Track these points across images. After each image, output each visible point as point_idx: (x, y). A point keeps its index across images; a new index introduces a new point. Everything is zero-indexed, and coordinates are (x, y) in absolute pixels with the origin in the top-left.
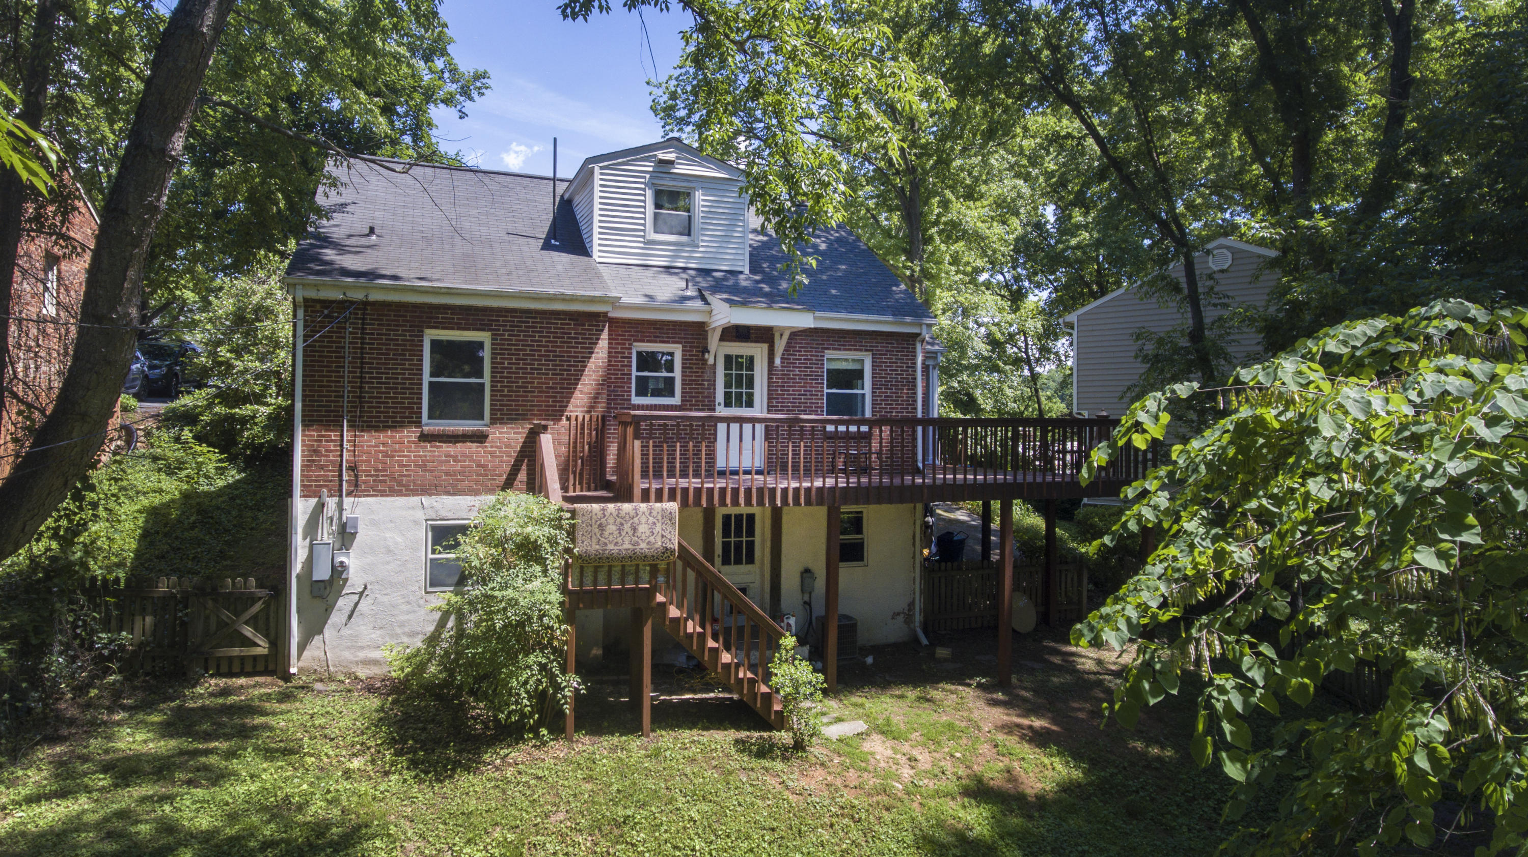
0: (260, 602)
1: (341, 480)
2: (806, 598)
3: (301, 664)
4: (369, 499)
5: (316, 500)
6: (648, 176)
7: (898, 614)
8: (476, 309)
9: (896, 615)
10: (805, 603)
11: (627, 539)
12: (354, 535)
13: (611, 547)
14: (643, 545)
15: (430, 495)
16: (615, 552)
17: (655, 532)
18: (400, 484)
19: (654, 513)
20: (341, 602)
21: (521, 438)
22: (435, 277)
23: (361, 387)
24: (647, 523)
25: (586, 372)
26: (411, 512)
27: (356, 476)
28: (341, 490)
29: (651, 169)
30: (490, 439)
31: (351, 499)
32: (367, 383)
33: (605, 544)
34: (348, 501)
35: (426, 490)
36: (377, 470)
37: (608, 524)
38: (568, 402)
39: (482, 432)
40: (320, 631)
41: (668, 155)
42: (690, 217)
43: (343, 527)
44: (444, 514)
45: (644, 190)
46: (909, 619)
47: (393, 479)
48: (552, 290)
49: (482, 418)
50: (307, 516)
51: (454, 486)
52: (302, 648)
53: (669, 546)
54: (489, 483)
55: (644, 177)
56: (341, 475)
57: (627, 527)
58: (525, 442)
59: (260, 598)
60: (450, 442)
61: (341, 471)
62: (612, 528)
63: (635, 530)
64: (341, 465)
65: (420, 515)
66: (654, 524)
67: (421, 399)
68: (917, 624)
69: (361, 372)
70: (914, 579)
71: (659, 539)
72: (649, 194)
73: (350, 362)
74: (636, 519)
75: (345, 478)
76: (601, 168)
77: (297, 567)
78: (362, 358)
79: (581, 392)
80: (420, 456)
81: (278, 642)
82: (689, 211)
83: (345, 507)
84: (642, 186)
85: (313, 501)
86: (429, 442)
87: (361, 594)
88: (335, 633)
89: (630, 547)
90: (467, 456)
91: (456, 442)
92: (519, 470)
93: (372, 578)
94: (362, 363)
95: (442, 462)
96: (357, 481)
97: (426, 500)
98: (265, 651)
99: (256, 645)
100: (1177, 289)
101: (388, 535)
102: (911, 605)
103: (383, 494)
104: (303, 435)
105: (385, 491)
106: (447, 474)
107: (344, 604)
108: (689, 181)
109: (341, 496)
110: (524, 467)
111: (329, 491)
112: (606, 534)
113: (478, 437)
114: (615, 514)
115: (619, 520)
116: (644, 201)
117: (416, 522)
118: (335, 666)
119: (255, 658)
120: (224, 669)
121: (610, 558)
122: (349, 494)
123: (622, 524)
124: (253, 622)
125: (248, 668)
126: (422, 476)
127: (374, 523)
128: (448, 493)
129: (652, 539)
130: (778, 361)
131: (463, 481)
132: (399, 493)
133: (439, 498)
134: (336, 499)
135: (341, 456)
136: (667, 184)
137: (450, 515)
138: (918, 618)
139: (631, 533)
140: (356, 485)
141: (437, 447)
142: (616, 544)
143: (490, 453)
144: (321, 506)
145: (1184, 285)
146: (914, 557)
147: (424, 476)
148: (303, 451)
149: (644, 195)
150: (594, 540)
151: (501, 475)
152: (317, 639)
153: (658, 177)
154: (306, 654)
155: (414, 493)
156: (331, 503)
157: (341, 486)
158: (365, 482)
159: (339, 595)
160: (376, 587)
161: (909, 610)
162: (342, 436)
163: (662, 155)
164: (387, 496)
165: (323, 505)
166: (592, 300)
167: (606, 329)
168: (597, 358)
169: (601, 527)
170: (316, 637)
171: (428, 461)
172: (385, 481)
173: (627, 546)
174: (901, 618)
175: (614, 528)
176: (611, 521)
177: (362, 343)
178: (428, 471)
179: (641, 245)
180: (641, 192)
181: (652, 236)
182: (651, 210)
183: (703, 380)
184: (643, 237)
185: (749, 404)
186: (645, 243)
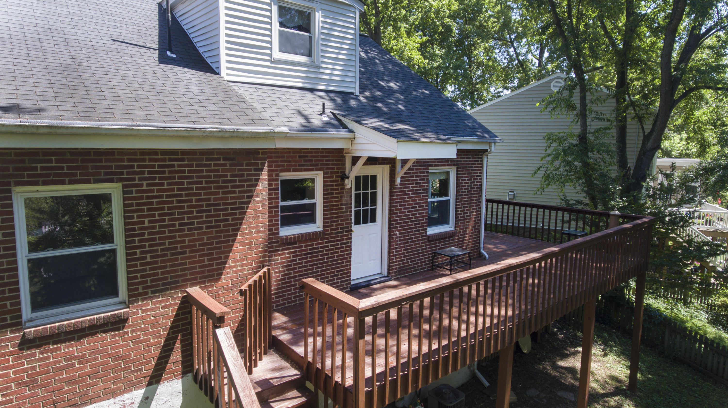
8: (98, 152)
21: (171, 312)
22: (26, 103)
25: (246, 220)
30: (130, 322)
38: (227, 257)
39: (119, 316)
42: (310, 37)
45: (271, 5)
48: (207, 127)
49: (115, 293)
54: (133, 376)
58: (177, 315)
60: (72, 339)
67: (18, 290)
68: (475, 367)
72: (274, 9)
79: (241, 244)
80: (25, 370)
82: (308, 31)
84: (268, 1)
86: (37, 347)
90: (99, 352)
91: (80, 338)
92: (171, 350)
95: (61, 369)
106: (71, 382)
108: (310, 1)
110: (178, 345)
113: (113, 323)
116: (270, 17)
130: (398, 181)
131: (96, 384)
136: (291, 1)
141: (52, 351)
143: (132, 339)
149: (270, 11)
151: (149, 362)
166: (256, 136)
167: (266, 168)
168: (256, 202)
171: (38, 374)
178: (40, 387)
179: (268, 64)
180: (267, 7)
181: (277, 55)
182: (276, 27)
183: (341, 205)
184: (270, 55)
185: (373, 220)
186: (272, 62)
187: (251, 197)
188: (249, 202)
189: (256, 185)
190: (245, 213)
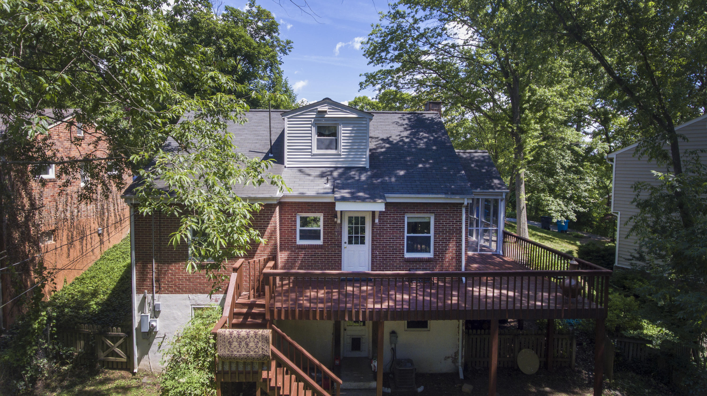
0: (122, 339)
1: (153, 286)
2: (393, 346)
3: (140, 367)
4: (166, 295)
5: (143, 295)
6: (313, 120)
7: (449, 357)
9: (446, 358)
10: (392, 348)
11: (243, 350)
12: (159, 312)
13: (235, 353)
14: (252, 353)
15: (193, 293)
16: (238, 355)
17: (259, 346)
18: (179, 288)
19: (258, 337)
20: (155, 341)
23: (160, 243)
24: (254, 342)
25: (266, 234)
26: (184, 301)
27: (159, 284)
28: (153, 291)
29: (314, 116)
31: (158, 295)
32: (162, 241)
33: (232, 351)
34: (156, 296)
35: (191, 291)
36: (168, 282)
37: (233, 341)
40: (147, 353)
41: (325, 108)
42: (336, 140)
43: (154, 307)
44: (199, 302)
45: (311, 127)
46: (455, 360)
47: (176, 286)
50: (139, 302)
51: (204, 290)
52: (139, 360)
53: (266, 353)
55: (311, 121)
56: (153, 284)
57: (243, 343)
59: (122, 337)
61: (153, 282)
62: (235, 344)
63: (247, 345)
64: (153, 279)
65: (188, 303)
66: (258, 342)
67: (187, 248)
68: (460, 364)
69: (160, 236)
70: (459, 339)
71: (260, 350)
72: (314, 129)
73: (155, 232)
74: (248, 340)
75: (154, 285)
76: (288, 118)
77: (136, 325)
78: (160, 230)
80: (187, 275)
81: (130, 356)
82: (335, 136)
83: (155, 298)
84: (310, 125)
85: (142, 295)
87: (164, 337)
88: (153, 354)
89: (245, 353)
91: (204, 269)
93: (168, 331)
94: (160, 232)
95: (198, 278)
96: (160, 286)
97: (191, 296)
98: (125, 360)
99: (121, 357)
100: (665, 157)
101: (174, 312)
102: (456, 353)
103: (172, 292)
104: (136, 266)
105: (172, 291)
106: (200, 284)
107: (156, 342)
108: (335, 121)
109: (153, 293)
111: (148, 291)
112: (233, 346)
114: (237, 337)
115: (239, 340)
116: (311, 134)
117: (187, 306)
118: (154, 369)
119: (122, 362)
120: (110, 366)
121: (235, 358)
122: (157, 292)
123: (241, 342)
124: (120, 347)
125: (120, 367)
126: (189, 285)
127: (168, 306)
128: (201, 293)
129: (257, 350)
130: (377, 221)
131: (207, 287)
132: (178, 292)
133: (196, 295)
134: (151, 295)
135: (153, 275)
136: (323, 123)
137: (202, 303)
138: (460, 360)
139: (245, 346)
140: (160, 289)
142: (238, 352)
144: (144, 298)
145: (670, 155)
146: (458, 327)
147: (189, 284)
148: (136, 273)
149: (311, 130)
150: (227, 349)
152: (146, 357)
153: (318, 120)
154: (142, 363)
155: (186, 292)
156: (149, 296)
157: (153, 289)
158: (164, 287)
159: (154, 338)
160: (170, 335)
161: (455, 356)
162: (153, 266)
163: (320, 108)
164: (174, 293)
165: (145, 298)
167: (278, 209)
168: (271, 227)
169: (230, 343)
170: (146, 356)
171: (191, 278)
172: (172, 287)
173: (243, 353)
174: (450, 360)
175: (236, 343)
176: (235, 340)
177: (160, 223)
178: (191, 282)
179: (310, 157)
180: (310, 129)
181: (315, 151)
182: (315, 137)
183: (335, 232)
184: (311, 152)
185: (363, 243)
186: (312, 156)
187: (269, 224)
188: (267, 226)
189: (271, 219)
190: (265, 231)
